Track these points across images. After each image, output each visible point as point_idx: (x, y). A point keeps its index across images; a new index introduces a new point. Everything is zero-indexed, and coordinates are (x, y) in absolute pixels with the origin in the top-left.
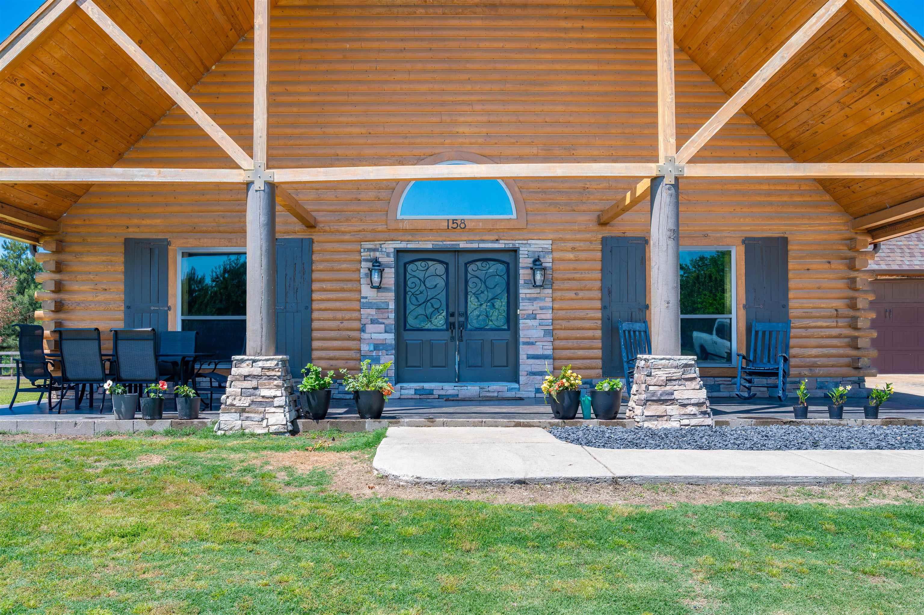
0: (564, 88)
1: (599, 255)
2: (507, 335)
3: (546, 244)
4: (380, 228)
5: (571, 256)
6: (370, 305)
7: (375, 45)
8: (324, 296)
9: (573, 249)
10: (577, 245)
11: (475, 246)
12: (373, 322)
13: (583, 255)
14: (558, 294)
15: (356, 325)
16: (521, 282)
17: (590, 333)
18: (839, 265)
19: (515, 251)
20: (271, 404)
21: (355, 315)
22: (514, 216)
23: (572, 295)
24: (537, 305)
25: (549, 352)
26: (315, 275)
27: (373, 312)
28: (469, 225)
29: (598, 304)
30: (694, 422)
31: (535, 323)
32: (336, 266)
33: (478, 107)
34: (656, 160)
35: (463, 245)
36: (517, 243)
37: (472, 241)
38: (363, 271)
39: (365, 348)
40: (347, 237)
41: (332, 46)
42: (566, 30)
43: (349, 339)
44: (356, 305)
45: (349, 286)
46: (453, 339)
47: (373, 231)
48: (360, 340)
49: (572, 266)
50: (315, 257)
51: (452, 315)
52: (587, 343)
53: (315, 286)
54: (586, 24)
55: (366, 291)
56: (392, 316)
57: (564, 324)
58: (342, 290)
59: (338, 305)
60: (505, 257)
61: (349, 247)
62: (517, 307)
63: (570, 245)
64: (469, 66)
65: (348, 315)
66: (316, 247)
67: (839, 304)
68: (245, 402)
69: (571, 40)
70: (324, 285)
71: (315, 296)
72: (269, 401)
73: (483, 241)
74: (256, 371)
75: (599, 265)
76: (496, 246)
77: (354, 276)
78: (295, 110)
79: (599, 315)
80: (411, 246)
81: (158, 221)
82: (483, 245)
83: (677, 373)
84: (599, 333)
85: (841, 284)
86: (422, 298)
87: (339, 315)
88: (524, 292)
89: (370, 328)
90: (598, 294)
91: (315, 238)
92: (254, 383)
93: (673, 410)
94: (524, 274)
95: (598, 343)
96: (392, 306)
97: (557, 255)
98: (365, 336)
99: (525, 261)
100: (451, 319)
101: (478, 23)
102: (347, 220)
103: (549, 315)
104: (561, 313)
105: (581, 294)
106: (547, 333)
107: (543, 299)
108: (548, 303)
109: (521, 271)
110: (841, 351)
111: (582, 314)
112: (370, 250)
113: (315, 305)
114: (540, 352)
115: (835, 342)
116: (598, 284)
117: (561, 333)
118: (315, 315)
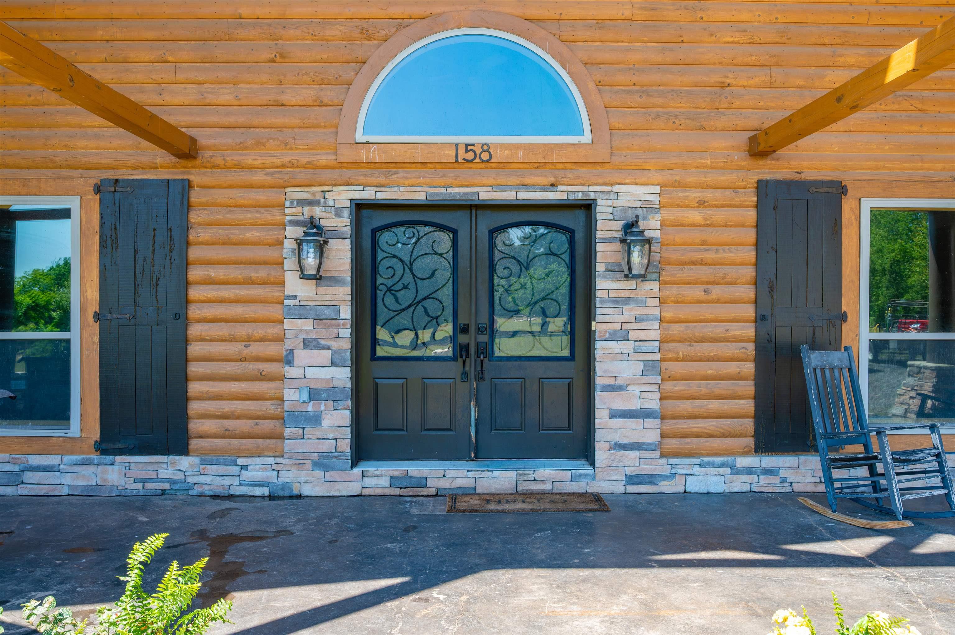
1: (751, 215)
2: (570, 369)
3: (650, 193)
4: (325, 159)
5: (696, 216)
6: (302, 313)
8: (212, 292)
9: (702, 204)
10: (708, 194)
11: (509, 196)
12: (307, 344)
13: (720, 215)
14: (671, 291)
15: (271, 349)
16: (600, 267)
17: (732, 368)
19: (588, 207)
21: (272, 330)
22: (587, 138)
23: (697, 292)
24: (629, 313)
25: (653, 405)
26: (194, 253)
27: (308, 325)
28: (499, 156)
29: (749, 311)
31: (626, 347)
32: (236, 234)
35: (486, 195)
36: (592, 192)
37: (503, 188)
38: (289, 245)
39: (291, 395)
40: (258, 177)
43: (262, 377)
44: (273, 311)
45: (262, 273)
46: (465, 376)
47: (311, 166)
48: (281, 379)
49: (698, 235)
50: (194, 217)
51: (465, 330)
52: (725, 386)
53: (194, 273)
55: (294, 284)
56: (346, 332)
57: (682, 349)
58: (249, 282)
59: (239, 310)
60: (567, 219)
61: (263, 196)
62: (590, 316)
63: (695, 195)
65: (259, 331)
66: (196, 197)
70: (213, 272)
71: (194, 293)
73: (525, 187)
75: (751, 235)
76: (551, 196)
77: (271, 254)
79: (750, 331)
80: (384, 195)
82: (525, 196)
84: (749, 368)
86: (406, 297)
87: (242, 330)
88: (605, 287)
89: (302, 357)
90: (749, 292)
91: (195, 178)
94: (606, 251)
95: (749, 387)
96: (346, 313)
97: (670, 214)
98: (290, 372)
99: (607, 226)
100: (463, 339)
102: (259, 144)
103: (653, 331)
104: (677, 329)
105: (717, 292)
106: (649, 367)
107: (642, 302)
108: (652, 309)
109: (600, 247)
111: (718, 330)
112: (302, 203)
113: (194, 312)
114: (635, 405)
116: (750, 272)
117: (677, 368)
118: (194, 330)
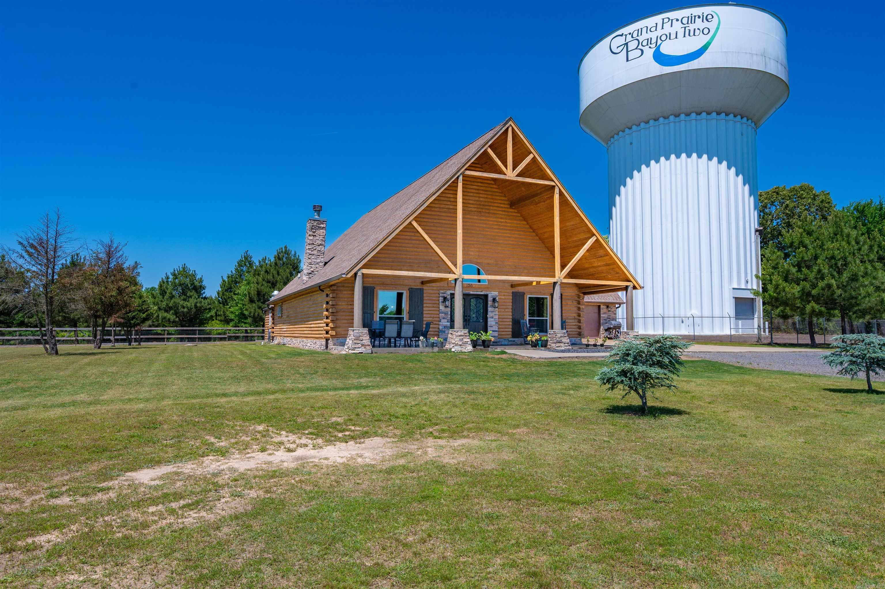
0: (501, 242)
1: (511, 297)
2: (482, 323)
3: (497, 293)
4: (446, 286)
5: (503, 297)
6: (442, 313)
7: (444, 222)
8: (427, 309)
9: (504, 295)
10: (505, 294)
11: (475, 293)
12: (444, 318)
13: (507, 297)
14: (500, 310)
15: (437, 319)
16: (489, 306)
17: (509, 323)
18: (575, 303)
19: (486, 296)
21: (438, 316)
22: (487, 284)
23: (504, 310)
24: (494, 313)
25: (497, 329)
26: (425, 301)
27: (443, 315)
28: (474, 286)
29: (511, 314)
31: (493, 319)
32: (431, 298)
33: (476, 246)
34: (555, 277)
35: (471, 293)
36: (488, 293)
37: (474, 292)
38: (441, 301)
39: (441, 327)
40: (435, 288)
41: (430, 220)
42: (502, 222)
44: (438, 313)
45: (435, 305)
47: (443, 286)
48: (438, 324)
49: (504, 301)
50: (424, 295)
51: (466, 316)
52: (507, 327)
53: (425, 305)
54: (507, 221)
55: (442, 308)
56: (449, 316)
57: (501, 320)
58: (434, 307)
59: (432, 312)
60: (483, 297)
62: (488, 314)
64: (473, 232)
65: (435, 316)
66: (425, 291)
67: (575, 315)
69: (502, 226)
70: (427, 305)
71: (424, 309)
73: (477, 291)
75: (511, 301)
76: (481, 293)
77: (437, 302)
78: (418, 242)
79: (511, 317)
81: (371, 280)
82: (477, 293)
84: (511, 323)
85: (576, 309)
87: (432, 316)
88: (490, 309)
89: (443, 320)
90: (511, 310)
91: (425, 288)
94: (490, 303)
95: (511, 327)
96: (449, 313)
97: (500, 297)
98: (440, 323)
99: (490, 299)
100: (466, 318)
101: (476, 217)
103: (497, 317)
104: (500, 317)
105: (506, 310)
106: (496, 323)
108: (497, 313)
109: (489, 302)
110: (576, 330)
111: (506, 317)
112: (442, 293)
113: (424, 312)
114: (494, 329)
115: (574, 327)
116: (511, 307)
117: (501, 323)
118: (424, 315)
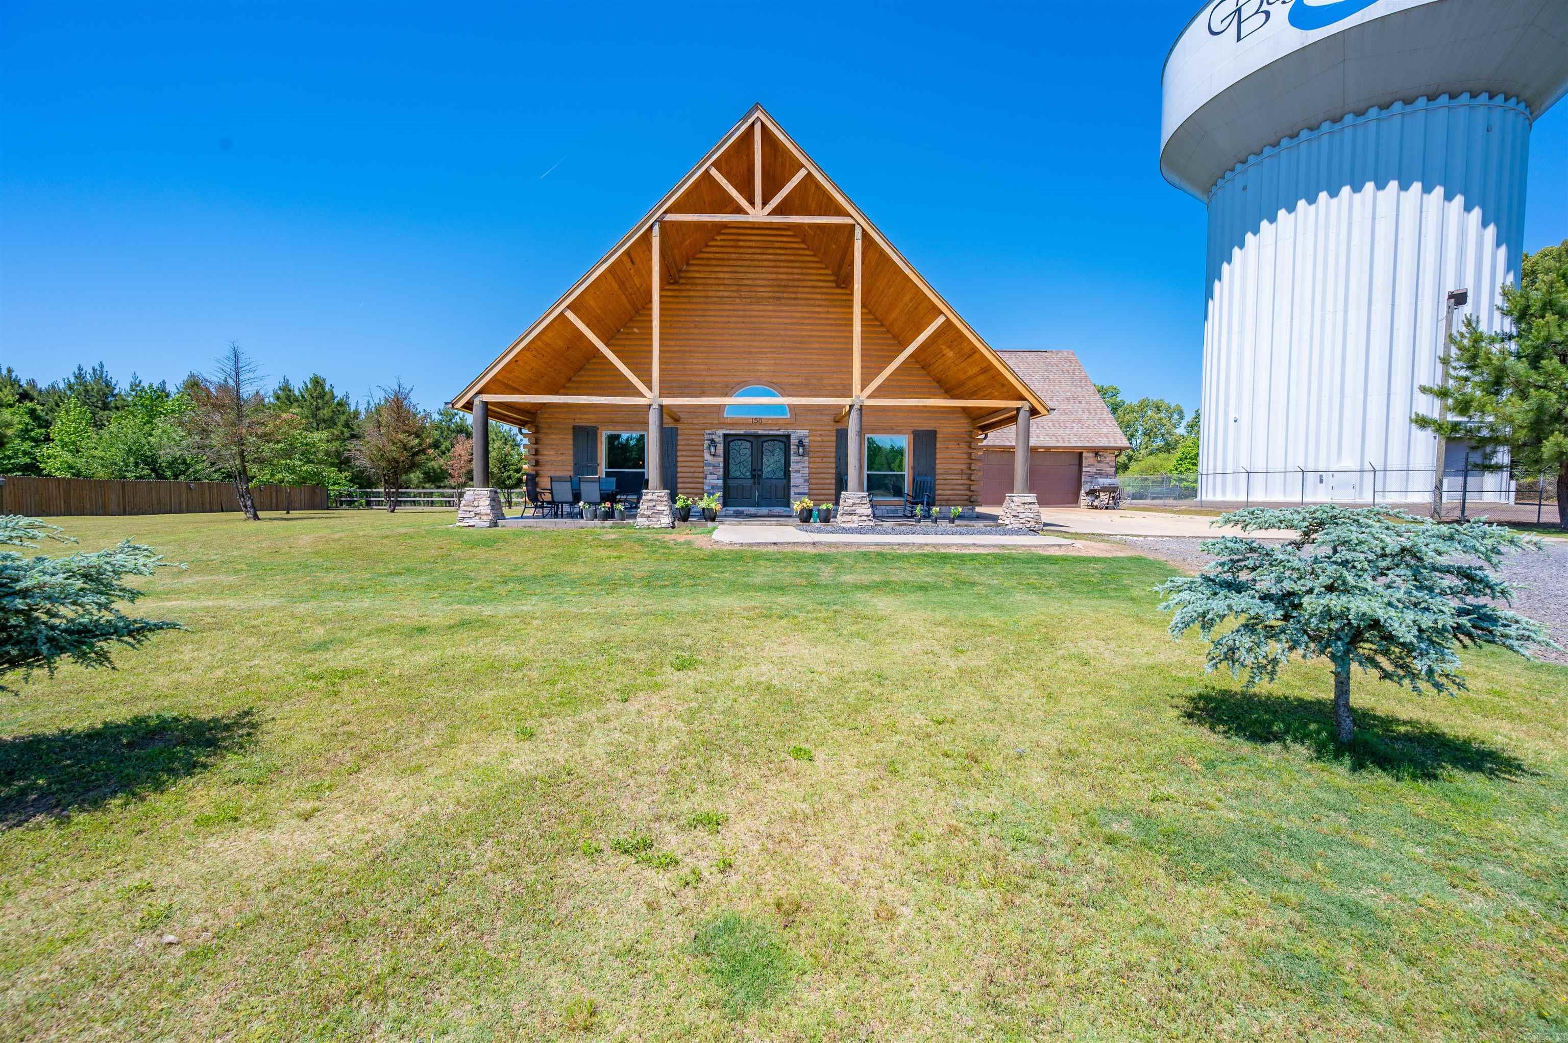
0: (817, 346)
1: (834, 438)
2: (784, 481)
3: (806, 432)
4: (715, 422)
5: (819, 439)
6: (709, 465)
7: (712, 319)
8: (684, 459)
9: (820, 435)
10: (823, 433)
11: (767, 433)
12: (711, 474)
13: (826, 439)
14: (812, 459)
15: (701, 475)
16: (792, 453)
17: (829, 481)
18: (963, 445)
19: (788, 437)
20: (662, 514)
21: (701, 470)
22: (788, 416)
23: (819, 460)
24: (800, 465)
25: (807, 491)
26: (679, 448)
27: (711, 468)
28: (764, 421)
29: (834, 465)
30: (865, 524)
31: (799, 475)
32: (690, 442)
33: (768, 355)
34: (851, 396)
35: (760, 432)
36: (790, 432)
37: (765, 430)
38: (706, 446)
39: (706, 488)
40: (697, 427)
41: (688, 319)
42: (819, 313)
43: (698, 483)
44: (702, 464)
45: (698, 453)
46: (755, 483)
47: (712, 423)
48: (703, 483)
49: (820, 444)
50: (679, 438)
51: (754, 470)
52: (827, 486)
53: (679, 454)
54: (831, 310)
55: (707, 457)
56: (721, 470)
57: (815, 476)
58: (695, 456)
59: (692, 464)
60: (784, 439)
61: (698, 432)
62: (789, 466)
63: (819, 433)
64: (765, 332)
65: (697, 470)
66: (679, 432)
67: (963, 467)
68: (649, 513)
69: (821, 318)
70: (684, 453)
71: (679, 459)
72: (660, 513)
73: (771, 430)
74: (655, 498)
75: (834, 444)
76: (778, 433)
77: (701, 448)
78: (668, 355)
79: (834, 471)
80: (732, 432)
81: (591, 416)
82: (771, 433)
83: (858, 501)
84: (834, 481)
85: (965, 456)
86: (737, 461)
87: (692, 470)
88: (793, 458)
89: (709, 477)
90: (834, 460)
91: (680, 427)
92: (654, 504)
93: (855, 518)
94: (793, 448)
95: (833, 487)
96: (721, 465)
97: (811, 438)
98: (706, 481)
99: (794, 441)
100: (754, 473)
101: (770, 308)
102: (697, 417)
103: (807, 471)
104: (813, 470)
105: (825, 460)
106: (805, 481)
107: (803, 462)
108: (807, 464)
110: (963, 492)
111: (825, 470)
112: (709, 434)
113: (679, 464)
114: (802, 491)
115: (961, 487)
116: (834, 454)
117: (813, 481)
118: (679, 469)
